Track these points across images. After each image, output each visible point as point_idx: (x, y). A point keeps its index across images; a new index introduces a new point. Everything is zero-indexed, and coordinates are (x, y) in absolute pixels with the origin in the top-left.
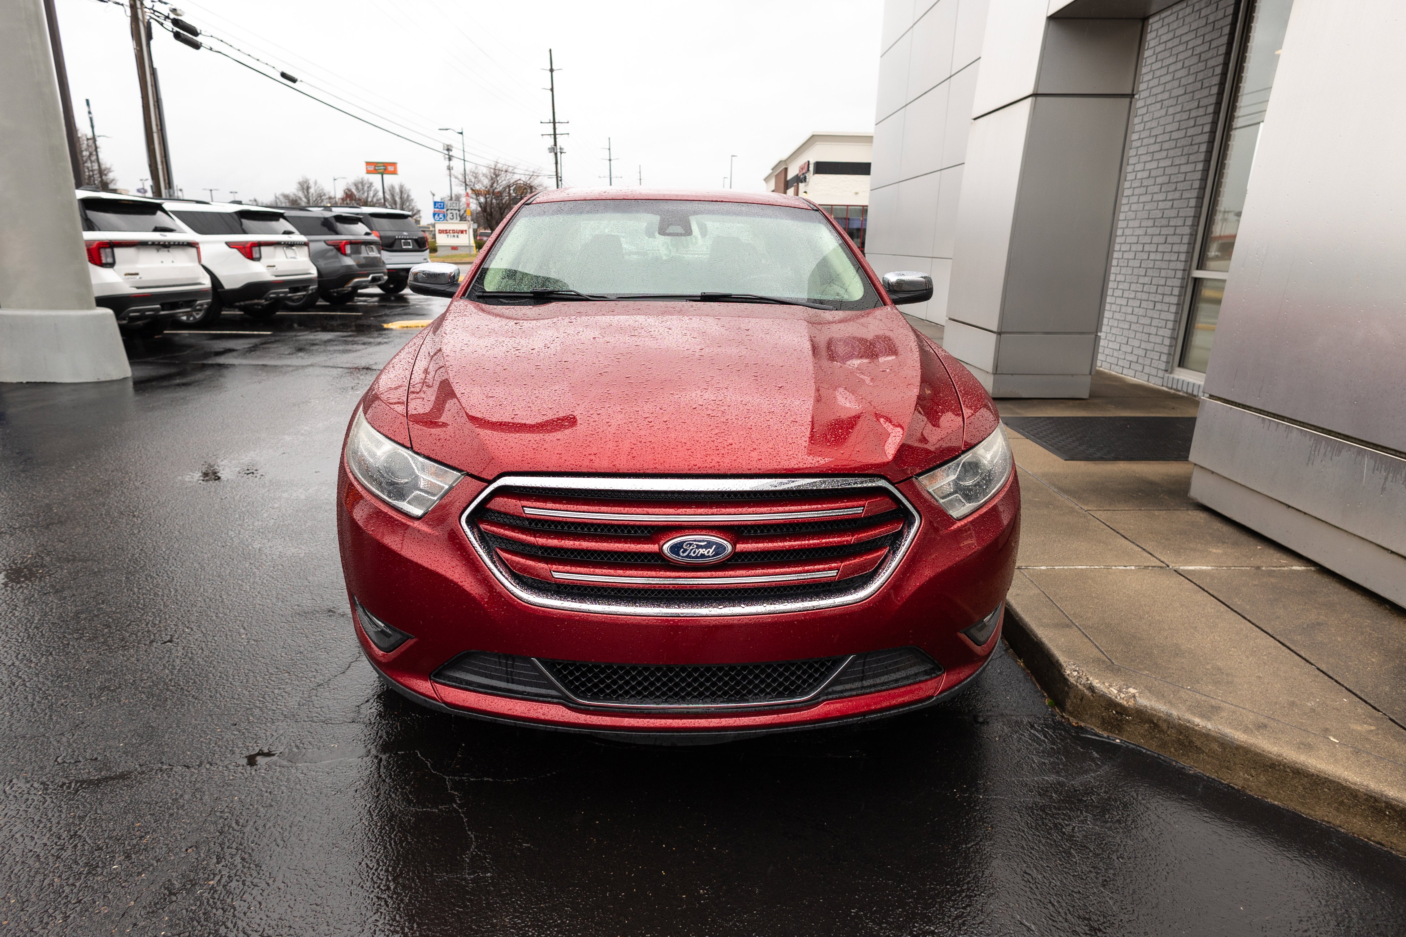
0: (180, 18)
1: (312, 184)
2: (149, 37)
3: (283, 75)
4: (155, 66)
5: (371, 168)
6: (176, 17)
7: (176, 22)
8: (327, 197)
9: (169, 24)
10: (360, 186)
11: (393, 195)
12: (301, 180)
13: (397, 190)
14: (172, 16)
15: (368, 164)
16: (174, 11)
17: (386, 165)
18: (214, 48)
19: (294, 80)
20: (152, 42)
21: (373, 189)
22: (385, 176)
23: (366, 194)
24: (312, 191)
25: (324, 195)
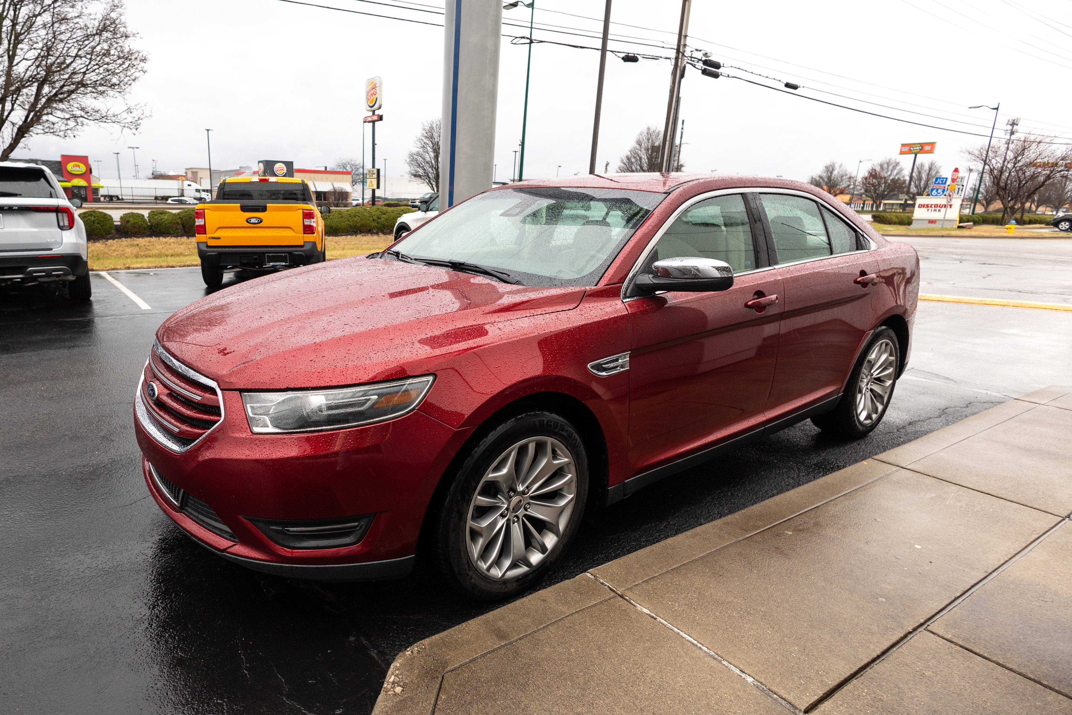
0: (709, 58)
1: (837, 166)
2: (682, 76)
3: (787, 85)
4: (680, 96)
5: (906, 149)
6: (707, 59)
7: (706, 63)
8: (848, 176)
9: (700, 65)
10: (885, 166)
11: (920, 173)
12: (828, 164)
13: (926, 167)
14: (704, 59)
15: (903, 145)
16: (705, 55)
17: (922, 145)
18: (731, 75)
19: (795, 87)
20: (683, 80)
21: (898, 168)
22: (918, 155)
23: (889, 173)
24: (835, 173)
25: (846, 175)
